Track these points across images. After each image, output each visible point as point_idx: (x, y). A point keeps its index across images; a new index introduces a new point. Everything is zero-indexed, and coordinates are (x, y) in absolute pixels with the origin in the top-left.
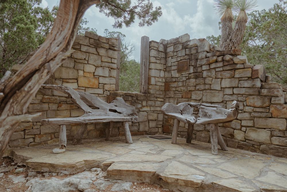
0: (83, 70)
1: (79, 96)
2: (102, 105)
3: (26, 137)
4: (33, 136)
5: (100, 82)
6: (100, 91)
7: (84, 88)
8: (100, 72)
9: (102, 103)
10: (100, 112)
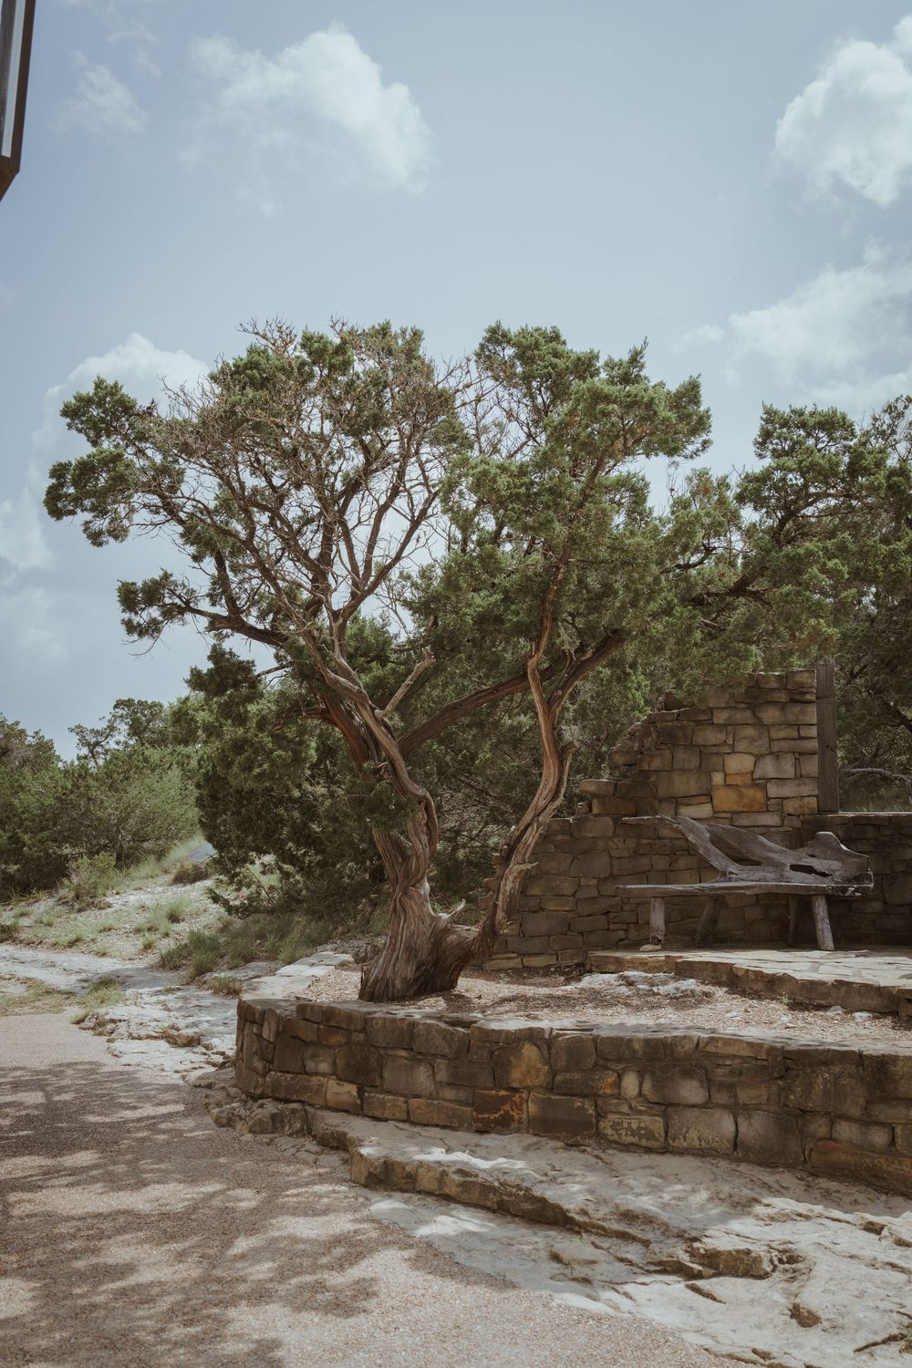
0: (724, 771)
1: (708, 835)
2: (771, 855)
3: (612, 926)
4: (625, 927)
5: (770, 795)
6: (771, 819)
7: (729, 815)
8: (768, 768)
9: (771, 850)
10: (762, 874)
